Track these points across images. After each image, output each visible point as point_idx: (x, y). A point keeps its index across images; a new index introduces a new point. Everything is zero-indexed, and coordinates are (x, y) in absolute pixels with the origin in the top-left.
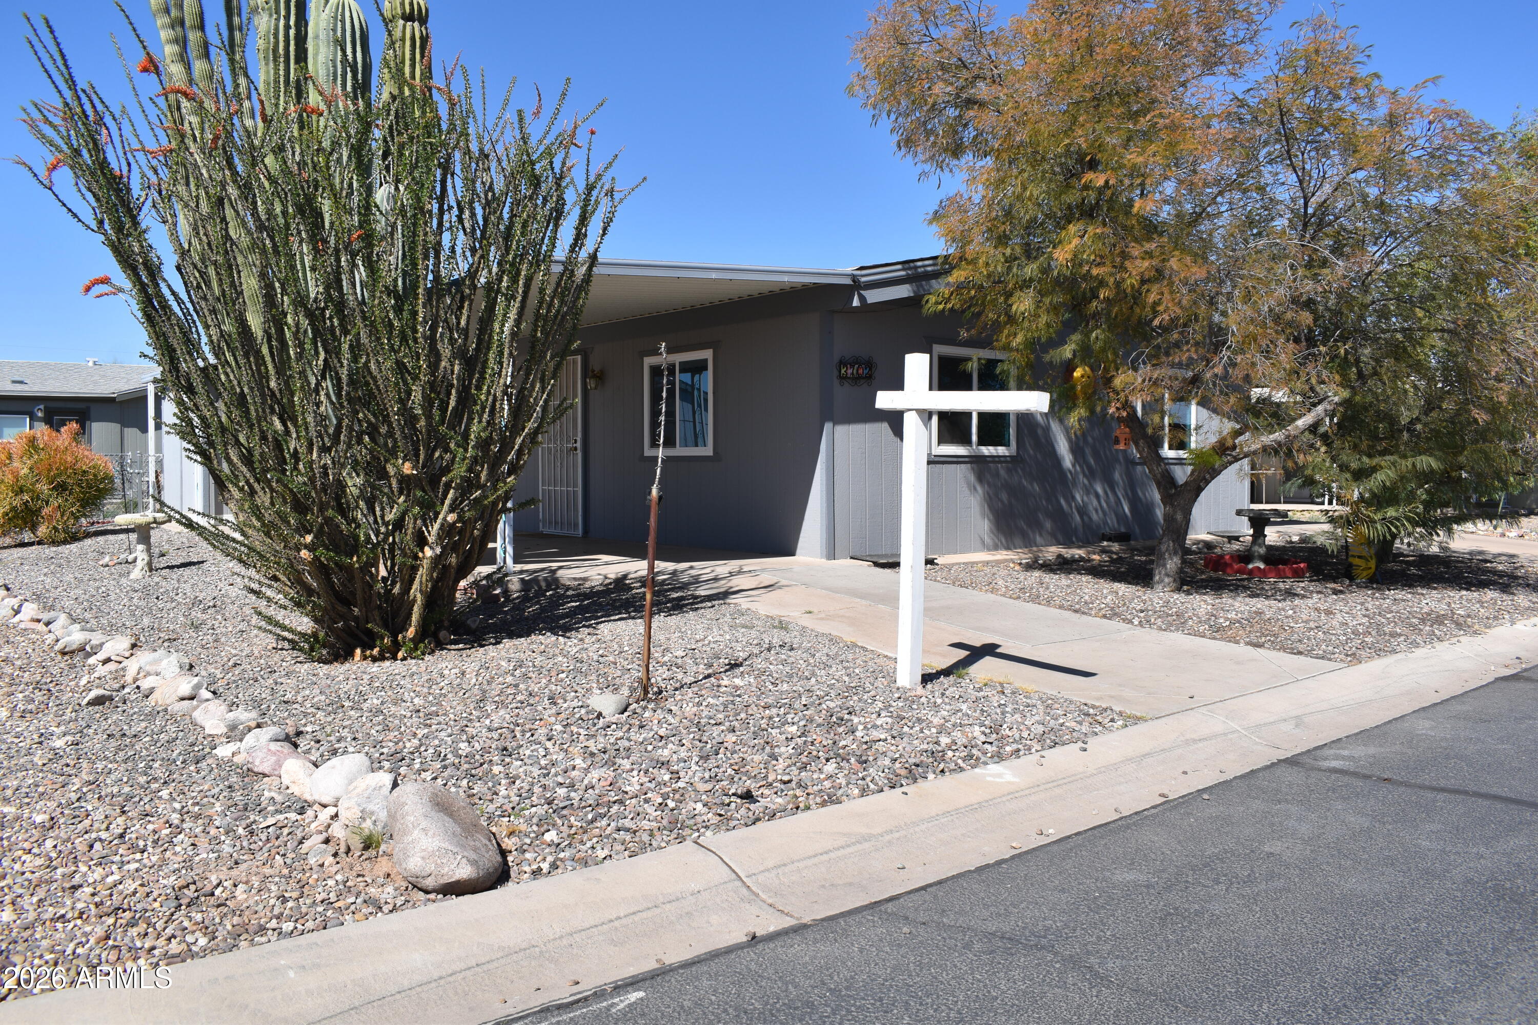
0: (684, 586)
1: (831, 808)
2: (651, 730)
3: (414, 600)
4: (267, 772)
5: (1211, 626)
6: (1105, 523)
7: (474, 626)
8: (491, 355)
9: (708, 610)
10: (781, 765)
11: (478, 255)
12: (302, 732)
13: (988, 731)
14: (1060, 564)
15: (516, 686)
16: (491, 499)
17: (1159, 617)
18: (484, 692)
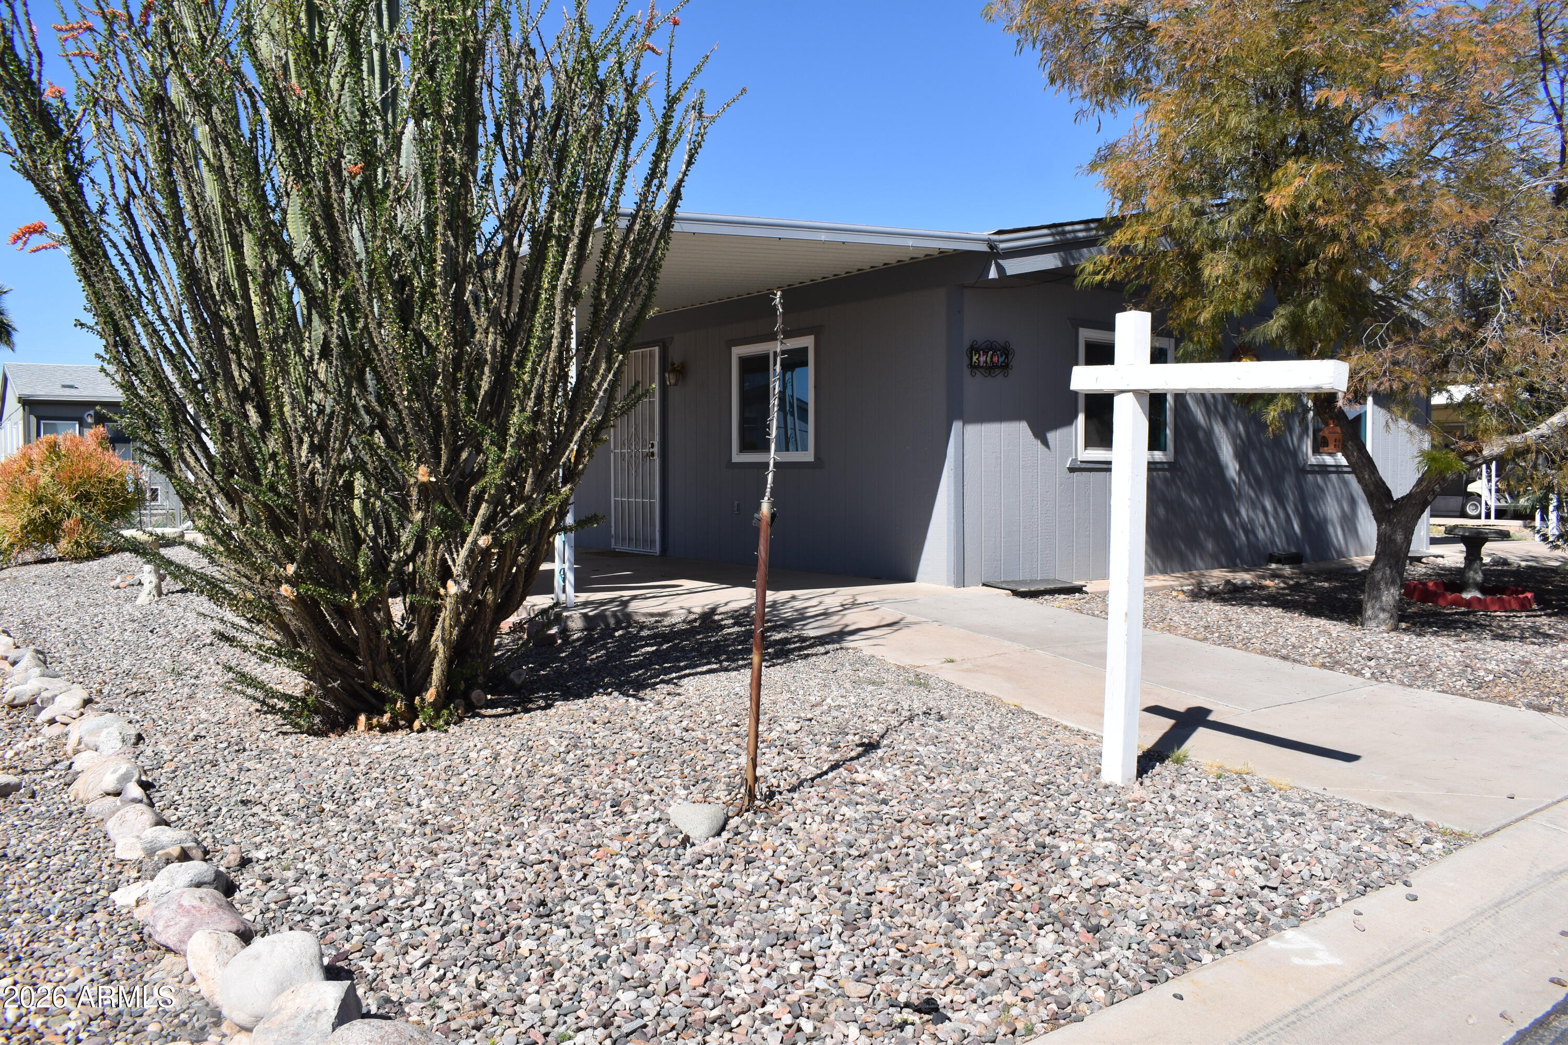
0: (787, 624)
1: (1069, 1031)
2: (765, 868)
3: (435, 652)
4: (171, 946)
5: (1469, 681)
6: (1273, 542)
7: (518, 682)
8: (538, 320)
9: (822, 658)
10: (969, 937)
11: (520, 184)
12: (250, 861)
13: (1262, 866)
14: (1229, 592)
15: (567, 781)
16: (538, 515)
17: (1396, 667)
18: (522, 789)
